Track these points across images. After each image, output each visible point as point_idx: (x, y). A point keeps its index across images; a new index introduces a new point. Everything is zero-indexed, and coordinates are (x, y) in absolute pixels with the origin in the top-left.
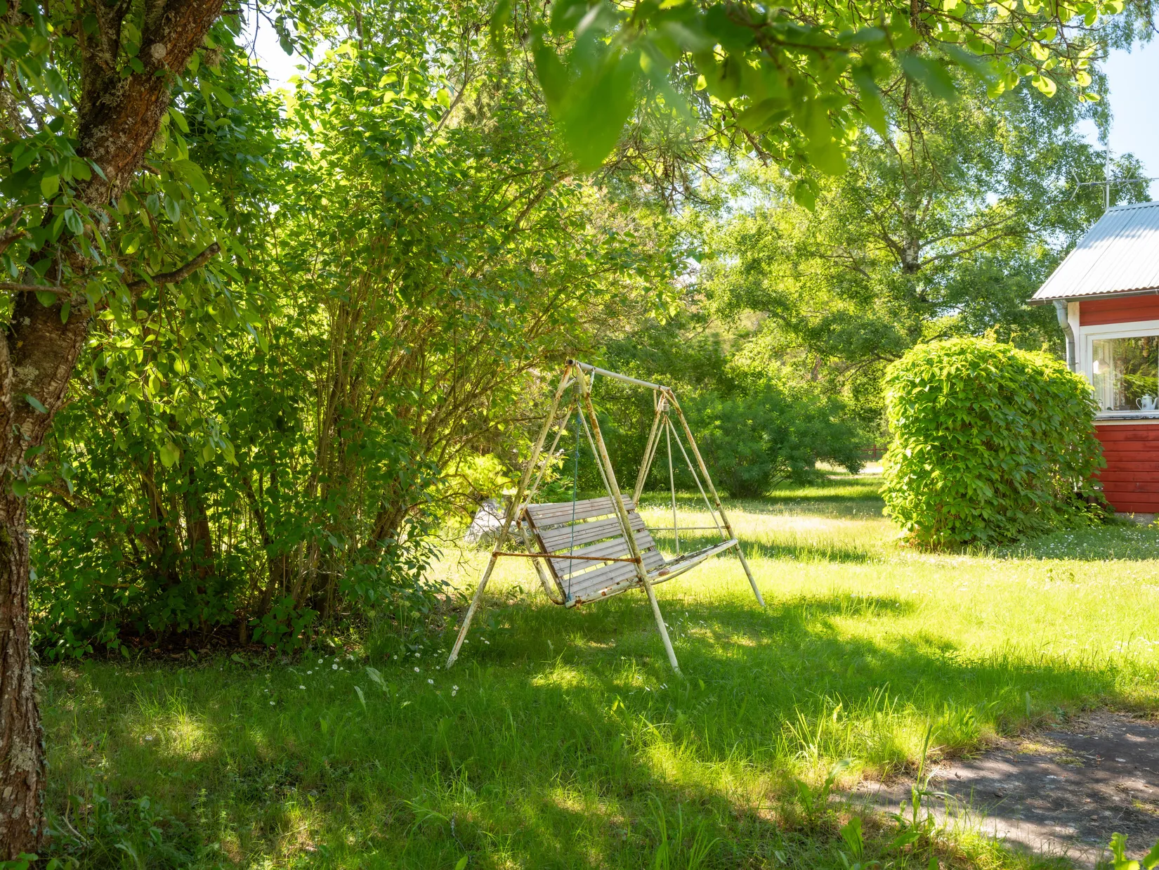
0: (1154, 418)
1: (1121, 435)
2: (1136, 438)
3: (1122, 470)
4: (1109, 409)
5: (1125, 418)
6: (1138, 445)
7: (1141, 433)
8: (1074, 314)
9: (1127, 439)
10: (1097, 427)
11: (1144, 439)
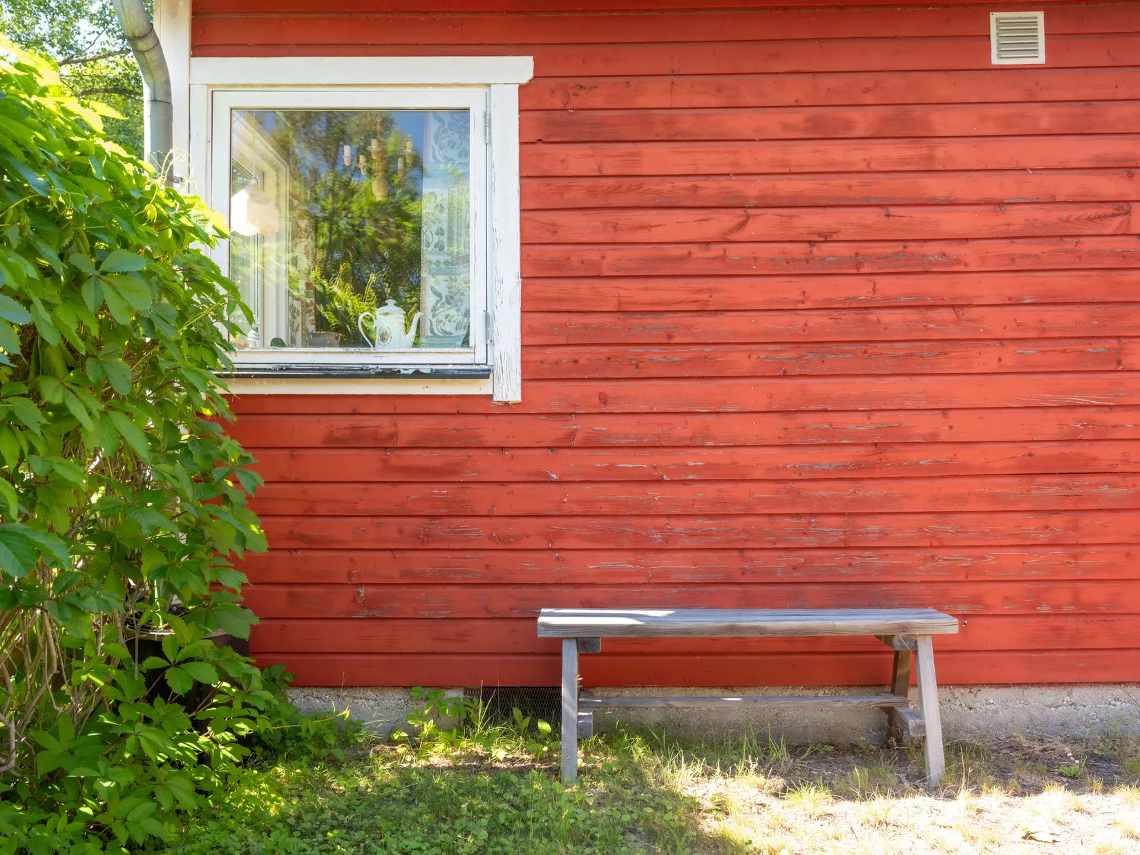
0: (418, 375)
1: (313, 431)
2: (357, 441)
3: (313, 544)
4: (277, 342)
5: (326, 373)
6: (365, 463)
7: (373, 422)
8: (173, 12)
9: (333, 443)
10: (236, 402)
11: (384, 444)
